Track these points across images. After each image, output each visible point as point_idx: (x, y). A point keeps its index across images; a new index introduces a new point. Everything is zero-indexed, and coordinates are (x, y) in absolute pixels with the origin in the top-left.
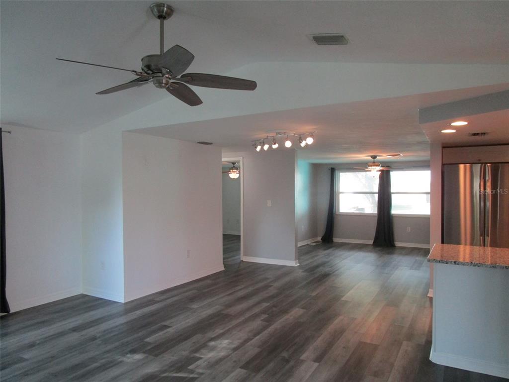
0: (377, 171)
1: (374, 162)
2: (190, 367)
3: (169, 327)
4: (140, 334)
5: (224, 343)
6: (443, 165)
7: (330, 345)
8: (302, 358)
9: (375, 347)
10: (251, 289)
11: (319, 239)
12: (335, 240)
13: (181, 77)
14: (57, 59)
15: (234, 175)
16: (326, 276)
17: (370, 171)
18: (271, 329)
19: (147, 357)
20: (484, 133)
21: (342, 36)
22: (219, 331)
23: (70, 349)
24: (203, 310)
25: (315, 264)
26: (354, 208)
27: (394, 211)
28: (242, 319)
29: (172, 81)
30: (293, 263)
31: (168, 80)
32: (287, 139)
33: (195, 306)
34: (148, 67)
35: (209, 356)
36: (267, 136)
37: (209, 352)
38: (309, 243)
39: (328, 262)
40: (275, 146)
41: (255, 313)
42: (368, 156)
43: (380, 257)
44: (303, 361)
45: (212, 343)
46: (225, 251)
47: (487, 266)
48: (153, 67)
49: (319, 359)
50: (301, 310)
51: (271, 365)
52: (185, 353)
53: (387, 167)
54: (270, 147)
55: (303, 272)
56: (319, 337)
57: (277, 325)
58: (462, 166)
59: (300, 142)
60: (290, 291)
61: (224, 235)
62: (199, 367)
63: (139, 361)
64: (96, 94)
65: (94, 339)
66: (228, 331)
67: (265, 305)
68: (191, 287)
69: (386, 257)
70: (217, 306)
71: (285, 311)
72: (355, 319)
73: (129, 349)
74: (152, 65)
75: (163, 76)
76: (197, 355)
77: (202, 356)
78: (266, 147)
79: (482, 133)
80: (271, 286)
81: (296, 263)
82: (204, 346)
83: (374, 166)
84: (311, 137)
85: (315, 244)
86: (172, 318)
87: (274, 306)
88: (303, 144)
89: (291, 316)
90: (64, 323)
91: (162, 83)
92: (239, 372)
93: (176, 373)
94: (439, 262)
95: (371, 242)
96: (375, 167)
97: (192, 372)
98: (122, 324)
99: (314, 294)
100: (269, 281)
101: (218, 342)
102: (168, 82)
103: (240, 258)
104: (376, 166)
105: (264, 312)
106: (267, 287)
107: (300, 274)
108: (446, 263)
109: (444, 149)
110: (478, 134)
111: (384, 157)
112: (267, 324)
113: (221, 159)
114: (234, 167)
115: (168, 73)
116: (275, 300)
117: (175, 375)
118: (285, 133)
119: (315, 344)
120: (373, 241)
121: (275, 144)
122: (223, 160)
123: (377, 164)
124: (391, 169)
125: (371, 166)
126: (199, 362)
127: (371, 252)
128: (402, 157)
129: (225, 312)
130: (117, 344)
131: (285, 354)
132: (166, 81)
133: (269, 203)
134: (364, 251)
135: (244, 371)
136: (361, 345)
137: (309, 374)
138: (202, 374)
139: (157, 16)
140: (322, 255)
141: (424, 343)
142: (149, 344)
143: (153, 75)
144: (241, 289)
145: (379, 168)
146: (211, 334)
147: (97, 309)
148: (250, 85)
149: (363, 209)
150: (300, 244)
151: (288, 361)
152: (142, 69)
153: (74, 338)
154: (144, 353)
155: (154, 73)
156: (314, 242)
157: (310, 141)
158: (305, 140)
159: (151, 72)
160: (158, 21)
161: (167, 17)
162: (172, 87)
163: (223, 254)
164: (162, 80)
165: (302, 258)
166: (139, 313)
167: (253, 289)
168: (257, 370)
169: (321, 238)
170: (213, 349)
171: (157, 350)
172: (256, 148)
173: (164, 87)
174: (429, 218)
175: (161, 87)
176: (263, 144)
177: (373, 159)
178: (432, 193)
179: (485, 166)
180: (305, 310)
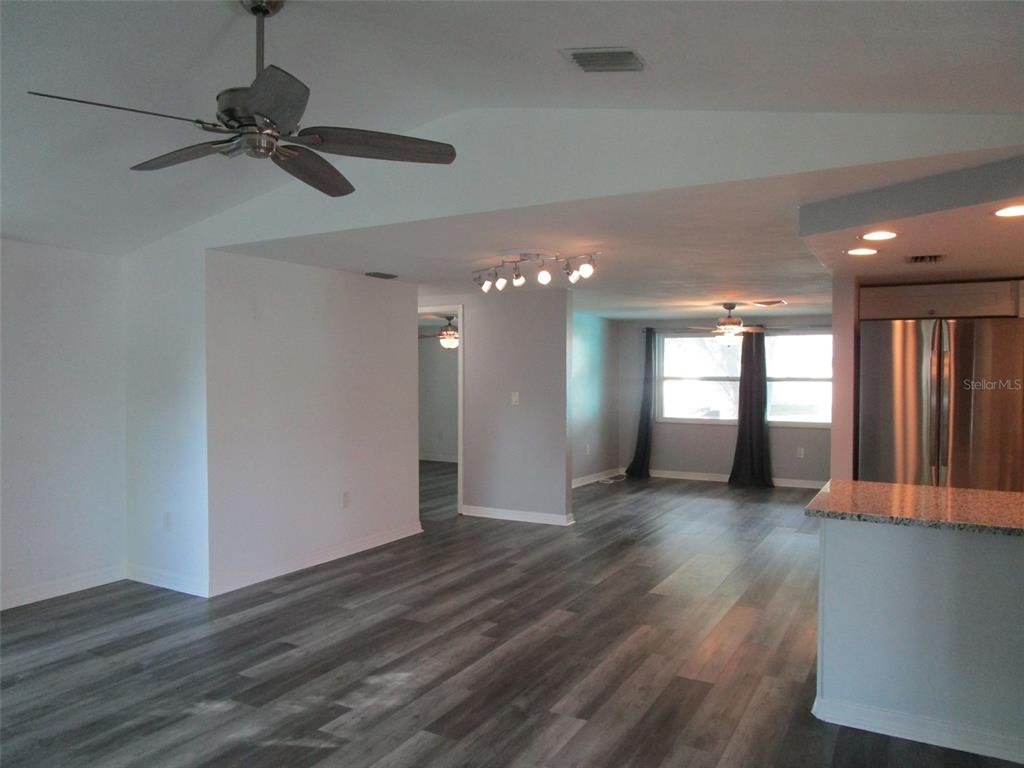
0: (736, 335)
1: (730, 317)
2: (323, 729)
3: (293, 647)
4: (234, 661)
5: (400, 678)
6: (858, 322)
7: (615, 682)
8: (552, 710)
9: (705, 688)
10: (470, 571)
11: (622, 471)
12: (655, 473)
13: (299, 135)
14: (30, 93)
15: (449, 342)
16: (627, 544)
17: (722, 334)
18: (498, 652)
19: (239, 708)
20: (935, 257)
21: (631, 53)
22: (392, 655)
23: (85, 690)
24: (366, 613)
25: (608, 520)
26: (702, 410)
27: (771, 416)
28: (442, 631)
29: (281, 143)
30: (562, 520)
31: (274, 140)
32: (542, 267)
33: (351, 605)
34: (229, 113)
35: (363, 704)
36: (503, 262)
37: (367, 697)
38: (601, 479)
39: (633, 517)
40: (519, 282)
41: (472, 620)
42: (719, 304)
43: (742, 506)
44: (555, 716)
45: (374, 680)
46: (425, 496)
47: (921, 525)
48: (240, 113)
49: (586, 713)
50: (566, 612)
51: (489, 725)
52: (317, 700)
53: (758, 326)
54: (509, 284)
55: (583, 536)
56: (593, 668)
57: (513, 643)
58: (898, 324)
59: (568, 274)
60: (548, 576)
61: (422, 463)
62: (343, 726)
63: (221, 715)
64: (132, 168)
65: (137, 669)
66: (411, 654)
67: (496, 602)
68: (349, 567)
69: (753, 508)
70: (397, 605)
71: (533, 616)
72: (673, 631)
73: (205, 692)
74: (238, 108)
75: (260, 133)
76: (341, 703)
77: (351, 706)
78: (501, 284)
79: (930, 257)
80: (512, 565)
81: (568, 520)
82: (358, 685)
83: (729, 324)
84: (589, 263)
85: (612, 482)
86: (302, 628)
87: (511, 605)
88: (573, 278)
89: (543, 626)
90: (82, 637)
91: (260, 147)
92: (423, 738)
93: (295, 739)
94: (828, 515)
95: (726, 478)
96: (732, 327)
97: (326, 737)
98: (201, 641)
99: (597, 581)
100: (508, 554)
101: (388, 676)
102: (272, 144)
103: (456, 509)
104: (734, 324)
105: (489, 617)
106: (503, 567)
107: (575, 540)
108: (842, 518)
109: (862, 290)
110: (922, 259)
111: (751, 306)
112: (494, 640)
113: (417, 310)
114: (450, 324)
115: (268, 126)
116: (517, 592)
117: (290, 743)
118: (538, 255)
119: (584, 682)
120: (729, 476)
121: (518, 277)
122: (421, 310)
123: (736, 320)
124: (765, 332)
125: (724, 324)
126: (342, 718)
127: (722, 496)
128: (786, 306)
129: (410, 617)
130: (182, 680)
131: (521, 703)
132: (268, 143)
133: (515, 398)
134: (710, 496)
135: (432, 736)
136: (678, 682)
137: (564, 742)
138: (344, 742)
139: (250, 9)
140: (625, 503)
141: (804, 680)
142: (246, 680)
143: (240, 130)
144: (451, 571)
145: (741, 329)
146: (376, 662)
147: (153, 609)
148: (442, 153)
149: (717, 413)
150: (576, 483)
151: (522, 715)
152: (219, 117)
153: (95, 668)
154: (235, 698)
155: (241, 126)
156: (611, 478)
157: (586, 271)
158: (578, 270)
159: (237, 125)
160: (253, 20)
161: (271, 12)
162: (284, 156)
163: (421, 502)
164: (260, 141)
165: (582, 509)
166: (236, 618)
167: (473, 571)
168: (459, 734)
169: (625, 469)
170: (375, 691)
171: (260, 694)
172: (482, 285)
173: (265, 155)
174: (829, 429)
175: (259, 156)
176: (494, 278)
177: (728, 311)
178: (836, 380)
179: (941, 324)
180: (572, 614)
